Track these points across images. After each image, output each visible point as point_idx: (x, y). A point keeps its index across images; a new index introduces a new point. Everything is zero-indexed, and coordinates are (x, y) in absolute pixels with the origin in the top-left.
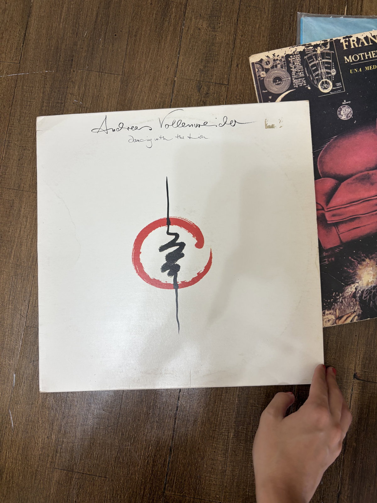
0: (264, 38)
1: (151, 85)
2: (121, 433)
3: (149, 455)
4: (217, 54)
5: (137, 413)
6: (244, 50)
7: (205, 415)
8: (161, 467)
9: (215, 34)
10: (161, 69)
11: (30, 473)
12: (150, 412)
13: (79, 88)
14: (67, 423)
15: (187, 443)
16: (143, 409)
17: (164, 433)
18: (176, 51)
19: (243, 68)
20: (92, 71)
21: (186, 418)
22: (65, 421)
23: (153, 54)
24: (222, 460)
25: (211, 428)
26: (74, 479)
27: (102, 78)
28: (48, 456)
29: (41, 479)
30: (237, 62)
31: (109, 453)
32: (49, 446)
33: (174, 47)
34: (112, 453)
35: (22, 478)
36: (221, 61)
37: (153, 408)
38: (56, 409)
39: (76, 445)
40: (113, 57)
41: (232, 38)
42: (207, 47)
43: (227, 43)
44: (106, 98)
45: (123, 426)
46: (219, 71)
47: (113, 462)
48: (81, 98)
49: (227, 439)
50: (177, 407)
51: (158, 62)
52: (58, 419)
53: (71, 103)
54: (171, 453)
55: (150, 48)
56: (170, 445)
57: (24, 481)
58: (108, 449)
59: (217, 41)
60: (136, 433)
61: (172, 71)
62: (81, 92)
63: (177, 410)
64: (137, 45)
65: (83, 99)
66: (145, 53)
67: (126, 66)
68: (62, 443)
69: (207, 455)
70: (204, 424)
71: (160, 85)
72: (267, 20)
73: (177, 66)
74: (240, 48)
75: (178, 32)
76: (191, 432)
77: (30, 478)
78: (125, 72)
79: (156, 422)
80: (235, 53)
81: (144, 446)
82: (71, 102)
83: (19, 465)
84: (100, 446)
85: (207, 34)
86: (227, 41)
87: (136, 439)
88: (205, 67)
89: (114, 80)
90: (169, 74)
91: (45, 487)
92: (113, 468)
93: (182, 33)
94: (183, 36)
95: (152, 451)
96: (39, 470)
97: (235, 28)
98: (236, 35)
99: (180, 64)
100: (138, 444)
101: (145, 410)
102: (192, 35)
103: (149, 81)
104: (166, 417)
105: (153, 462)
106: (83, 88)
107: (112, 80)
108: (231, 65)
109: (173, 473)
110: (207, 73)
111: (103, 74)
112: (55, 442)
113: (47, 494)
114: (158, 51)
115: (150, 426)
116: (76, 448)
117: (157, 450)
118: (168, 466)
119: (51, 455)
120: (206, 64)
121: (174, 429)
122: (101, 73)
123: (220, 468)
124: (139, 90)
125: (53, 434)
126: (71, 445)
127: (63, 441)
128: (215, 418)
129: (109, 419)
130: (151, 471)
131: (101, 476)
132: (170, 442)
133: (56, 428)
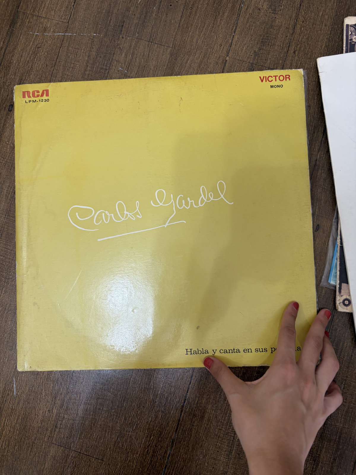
0: (326, 27)
1: (201, 62)
2: (124, 418)
3: (150, 445)
4: (274, 37)
5: (143, 399)
6: (304, 37)
7: (213, 412)
8: (161, 458)
9: (275, 16)
10: (214, 46)
11: (27, 444)
12: (157, 401)
13: (126, 55)
14: (70, 399)
15: (190, 439)
16: (150, 396)
17: (168, 424)
18: (232, 29)
19: (300, 55)
20: (141, 39)
21: (193, 413)
22: (68, 397)
23: (207, 29)
24: (224, 461)
25: (217, 426)
26: (70, 458)
27: (151, 48)
28: (47, 430)
29: (37, 452)
30: (294, 48)
31: (109, 436)
32: (49, 420)
33: (230, 25)
34: (112, 437)
35: (18, 448)
36: (278, 45)
37: (160, 397)
38: (61, 384)
39: (77, 422)
40: (166, 27)
41: (292, 23)
42: (265, 28)
43: (287, 27)
44: (152, 69)
45: (127, 411)
46: (274, 55)
47: (112, 446)
48: (126, 67)
49: (233, 441)
50: (185, 399)
51: (212, 39)
52: (61, 394)
53: (115, 71)
54: (173, 447)
55: (205, 23)
56: (173, 438)
57: (19, 451)
58: (108, 432)
59: (276, 24)
60: (139, 420)
61: (225, 49)
62: (127, 60)
63: (185, 402)
64: (192, 18)
65: (128, 68)
66: (199, 27)
67: (177, 38)
68: (63, 419)
69: (210, 454)
70: (211, 421)
71: (210, 63)
72: (332, 9)
73: (231, 45)
74: (299, 34)
75: (237, 9)
76: (196, 428)
77: (26, 449)
78: (176, 45)
79: (161, 412)
80: (294, 39)
81: (146, 434)
82: (116, 69)
83: (16, 434)
84: (100, 428)
85: (266, 15)
86: (286, 25)
87: (138, 426)
88: (260, 49)
89: (164, 52)
90: (221, 53)
91: (40, 460)
92: (111, 452)
93: (240, 11)
94: (241, 14)
95: (154, 441)
96: (36, 442)
97: (297, 13)
98: (297, 20)
99: (234, 43)
100: (140, 431)
101: (151, 397)
102: (250, 14)
103: (199, 57)
104: (172, 408)
105: (153, 453)
106: (129, 56)
107: (161, 52)
108: (288, 51)
109: (172, 467)
110: (262, 56)
111: (152, 44)
112: (56, 416)
113: (41, 468)
114: (213, 27)
115: (155, 415)
116: (77, 425)
117: (159, 441)
118: (168, 458)
119: (50, 429)
120: (261, 46)
121: (179, 421)
122: (150, 43)
123: (222, 469)
124: (188, 65)
125: (54, 408)
126: (71, 422)
127: (64, 417)
128: (223, 416)
129: (114, 402)
130: (149, 461)
131: (98, 458)
132: (173, 434)
133: (58, 402)
